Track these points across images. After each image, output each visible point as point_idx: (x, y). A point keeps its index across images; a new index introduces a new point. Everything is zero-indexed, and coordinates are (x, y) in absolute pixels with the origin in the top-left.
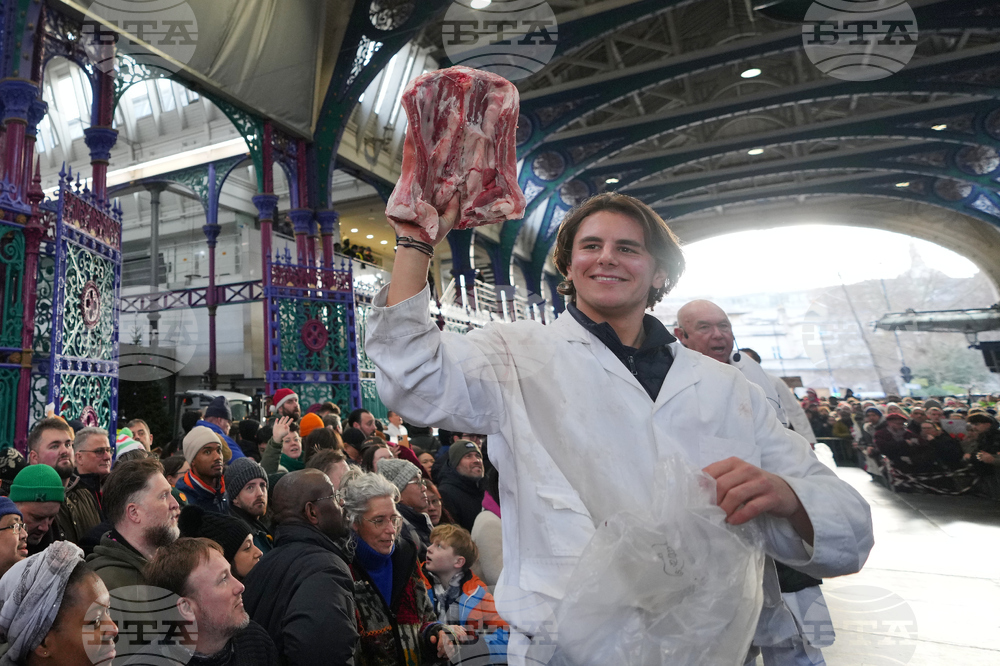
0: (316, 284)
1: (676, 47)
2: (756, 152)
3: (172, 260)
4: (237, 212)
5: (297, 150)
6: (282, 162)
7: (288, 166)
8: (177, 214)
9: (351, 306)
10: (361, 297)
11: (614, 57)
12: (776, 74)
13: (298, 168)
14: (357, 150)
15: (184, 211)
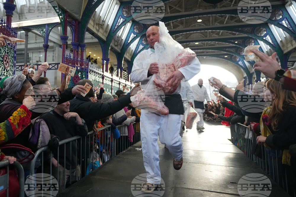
0: (78, 65)
1: (183, 10)
2: (197, 43)
3: (31, 56)
4: (54, 43)
5: (75, 23)
6: (70, 26)
7: (72, 28)
8: (34, 41)
9: (87, 73)
10: (91, 70)
11: (168, 10)
12: (205, 23)
13: (75, 29)
14: (94, 27)
15: (36, 41)
